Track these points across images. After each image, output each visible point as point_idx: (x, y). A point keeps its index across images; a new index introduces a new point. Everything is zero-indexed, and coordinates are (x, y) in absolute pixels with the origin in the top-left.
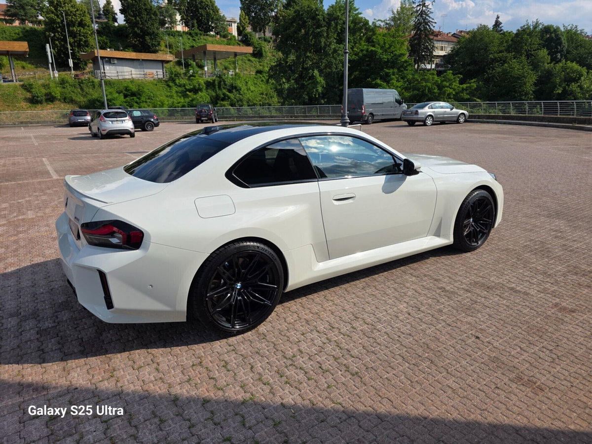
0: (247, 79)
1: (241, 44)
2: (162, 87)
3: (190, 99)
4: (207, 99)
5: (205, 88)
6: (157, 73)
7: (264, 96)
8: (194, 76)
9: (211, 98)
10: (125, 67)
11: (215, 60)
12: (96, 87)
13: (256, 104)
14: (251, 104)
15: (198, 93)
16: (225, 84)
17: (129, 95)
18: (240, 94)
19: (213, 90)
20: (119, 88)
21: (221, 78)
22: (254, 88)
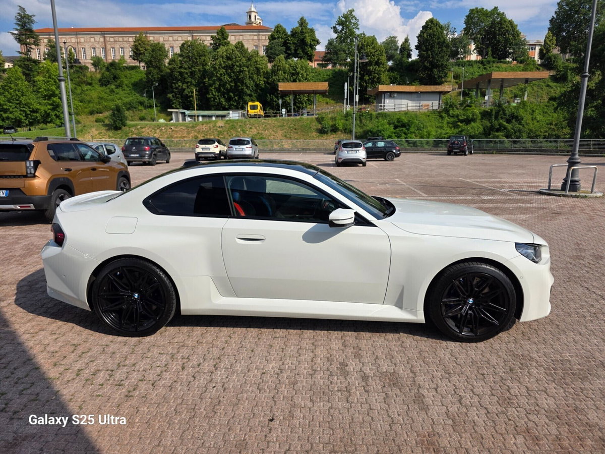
0: (535, 107)
1: (541, 68)
2: (434, 118)
3: (460, 129)
4: (479, 130)
5: (479, 118)
6: (434, 104)
7: (552, 127)
8: (470, 106)
9: (484, 129)
10: (403, 100)
11: (502, 87)
12: (373, 118)
13: (540, 135)
14: (532, 135)
15: (470, 123)
16: (504, 114)
17: (399, 126)
18: (521, 125)
19: (489, 120)
20: (392, 119)
21: (502, 107)
22: (542, 117)
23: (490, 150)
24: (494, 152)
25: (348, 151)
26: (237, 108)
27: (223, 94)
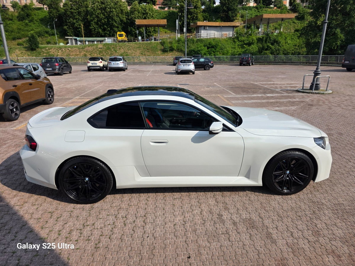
0: (287, 36)
2: (230, 42)
3: (245, 49)
4: (256, 50)
5: (256, 42)
6: (230, 33)
7: (296, 47)
8: (251, 35)
9: (259, 49)
10: (212, 31)
11: (268, 23)
12: (195, 42)
15: (251, 45)
16: (270, 40)
17: (210, 48)
18: (279, 46)
19: (261, 44)
20: (206, 43)
21: (269, 35)
22: (291, 41)
23: (263, 62)
24: (266, 63)
25: (184, 65)
26: (110, 36)
27: (100, 27)
